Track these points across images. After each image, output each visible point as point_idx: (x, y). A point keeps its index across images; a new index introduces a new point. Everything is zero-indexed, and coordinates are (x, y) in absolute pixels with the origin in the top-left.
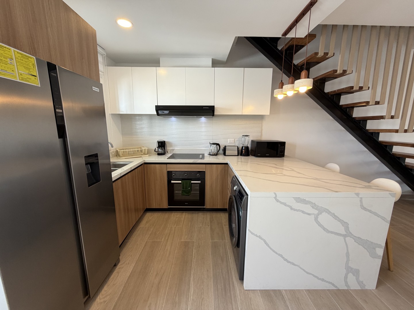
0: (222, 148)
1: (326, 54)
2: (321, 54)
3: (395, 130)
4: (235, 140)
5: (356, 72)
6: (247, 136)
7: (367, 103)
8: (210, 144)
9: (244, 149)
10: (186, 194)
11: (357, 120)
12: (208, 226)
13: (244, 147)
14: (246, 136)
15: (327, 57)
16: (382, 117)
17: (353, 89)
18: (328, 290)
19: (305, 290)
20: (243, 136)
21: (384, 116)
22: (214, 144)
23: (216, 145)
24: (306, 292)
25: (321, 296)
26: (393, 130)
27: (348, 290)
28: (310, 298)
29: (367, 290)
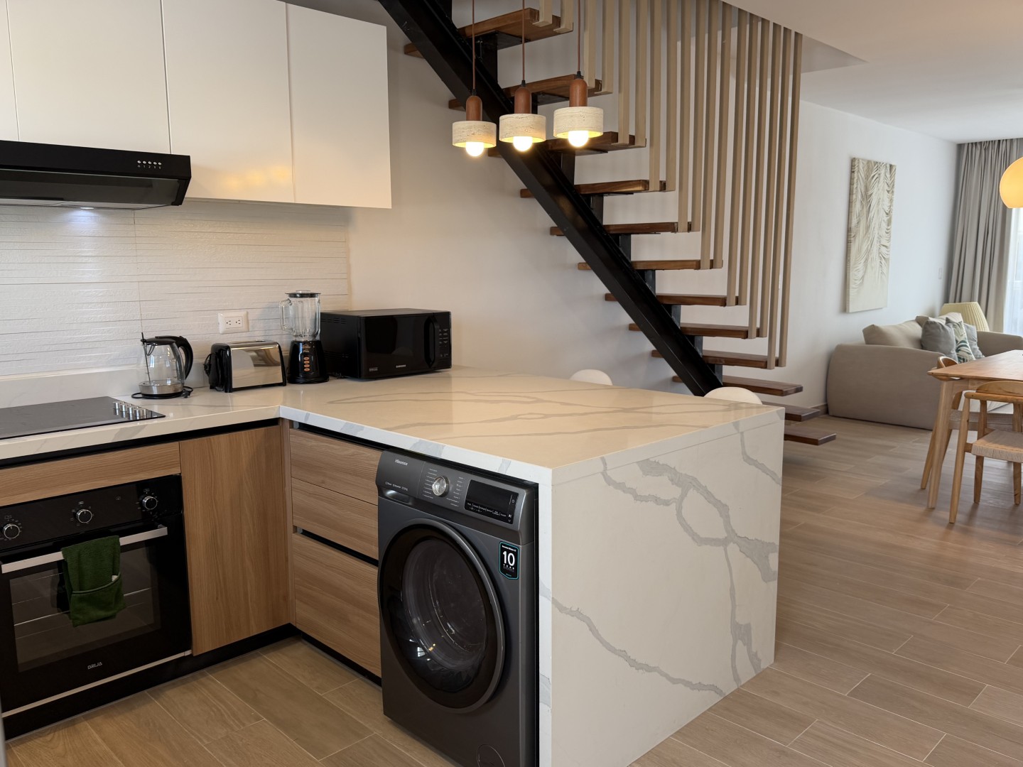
0: (200, 356)
1: (557, 21)
2: (544, 19)
3: (695, 263)
4: (250, 318)
5: (620, 91)
6: (312, 295)
7: (645, 185)
8: (144, 341)
9: (305, 355)
10: (102, 614)
11: (611, 232)
12: (258, 719)
13: (304, 343)
14: (302, 296)
15: (556, 30)
16: (670, 227)
17: (617, 141)
18: (710, 709)
19: (672, 736)
20: (294, 295)
21: (676, 224)
22: (161, 341)
23: (168, 348)
24: (676, 738)
25: (707, 729)
26: (691, 263)
27: (738, 690)
28: (693, 746)
29: (764, 670)
